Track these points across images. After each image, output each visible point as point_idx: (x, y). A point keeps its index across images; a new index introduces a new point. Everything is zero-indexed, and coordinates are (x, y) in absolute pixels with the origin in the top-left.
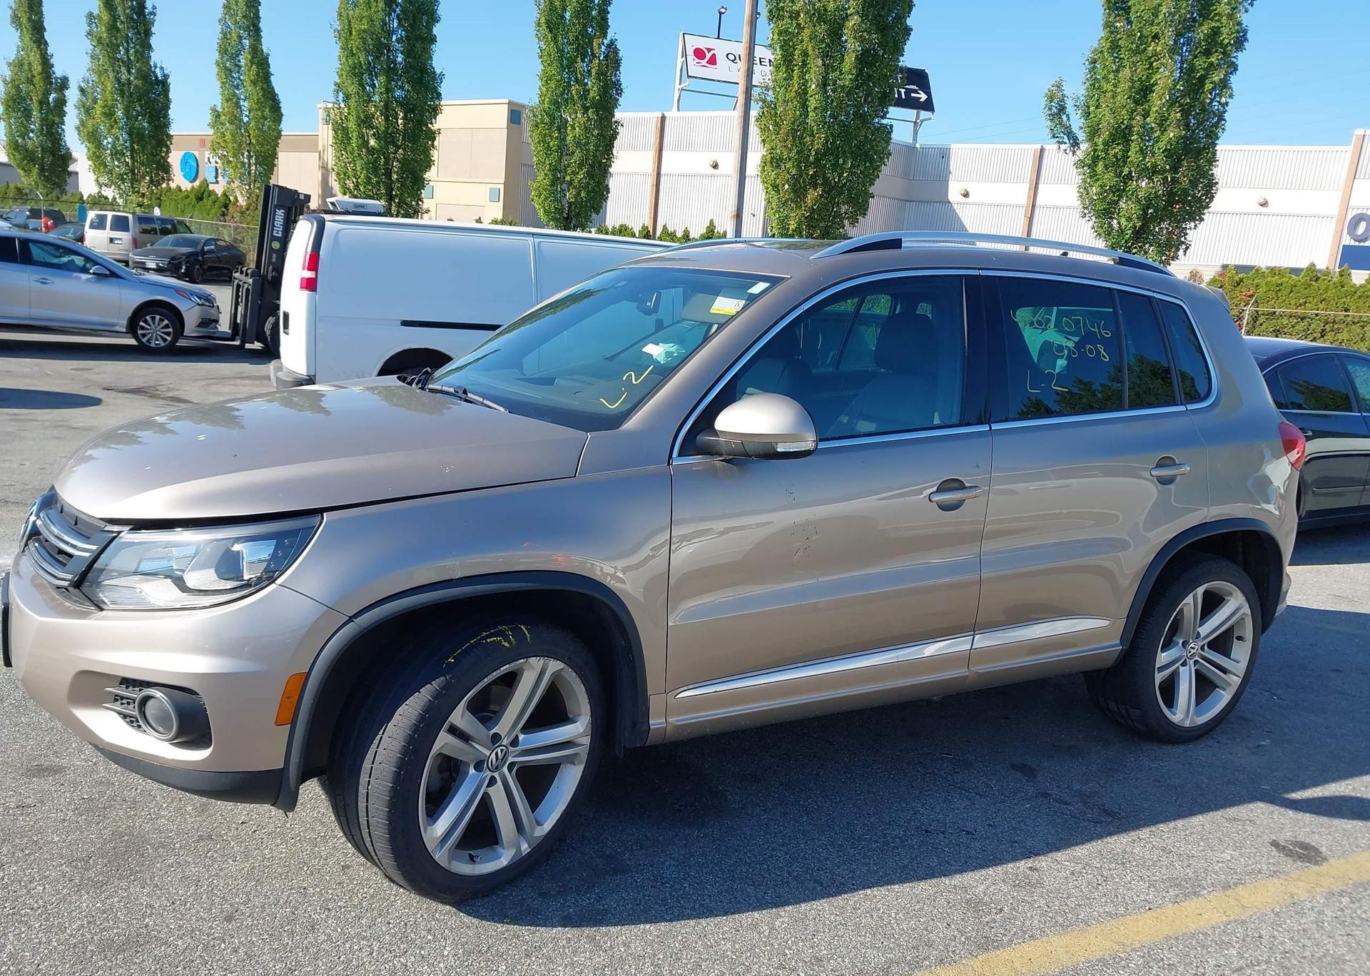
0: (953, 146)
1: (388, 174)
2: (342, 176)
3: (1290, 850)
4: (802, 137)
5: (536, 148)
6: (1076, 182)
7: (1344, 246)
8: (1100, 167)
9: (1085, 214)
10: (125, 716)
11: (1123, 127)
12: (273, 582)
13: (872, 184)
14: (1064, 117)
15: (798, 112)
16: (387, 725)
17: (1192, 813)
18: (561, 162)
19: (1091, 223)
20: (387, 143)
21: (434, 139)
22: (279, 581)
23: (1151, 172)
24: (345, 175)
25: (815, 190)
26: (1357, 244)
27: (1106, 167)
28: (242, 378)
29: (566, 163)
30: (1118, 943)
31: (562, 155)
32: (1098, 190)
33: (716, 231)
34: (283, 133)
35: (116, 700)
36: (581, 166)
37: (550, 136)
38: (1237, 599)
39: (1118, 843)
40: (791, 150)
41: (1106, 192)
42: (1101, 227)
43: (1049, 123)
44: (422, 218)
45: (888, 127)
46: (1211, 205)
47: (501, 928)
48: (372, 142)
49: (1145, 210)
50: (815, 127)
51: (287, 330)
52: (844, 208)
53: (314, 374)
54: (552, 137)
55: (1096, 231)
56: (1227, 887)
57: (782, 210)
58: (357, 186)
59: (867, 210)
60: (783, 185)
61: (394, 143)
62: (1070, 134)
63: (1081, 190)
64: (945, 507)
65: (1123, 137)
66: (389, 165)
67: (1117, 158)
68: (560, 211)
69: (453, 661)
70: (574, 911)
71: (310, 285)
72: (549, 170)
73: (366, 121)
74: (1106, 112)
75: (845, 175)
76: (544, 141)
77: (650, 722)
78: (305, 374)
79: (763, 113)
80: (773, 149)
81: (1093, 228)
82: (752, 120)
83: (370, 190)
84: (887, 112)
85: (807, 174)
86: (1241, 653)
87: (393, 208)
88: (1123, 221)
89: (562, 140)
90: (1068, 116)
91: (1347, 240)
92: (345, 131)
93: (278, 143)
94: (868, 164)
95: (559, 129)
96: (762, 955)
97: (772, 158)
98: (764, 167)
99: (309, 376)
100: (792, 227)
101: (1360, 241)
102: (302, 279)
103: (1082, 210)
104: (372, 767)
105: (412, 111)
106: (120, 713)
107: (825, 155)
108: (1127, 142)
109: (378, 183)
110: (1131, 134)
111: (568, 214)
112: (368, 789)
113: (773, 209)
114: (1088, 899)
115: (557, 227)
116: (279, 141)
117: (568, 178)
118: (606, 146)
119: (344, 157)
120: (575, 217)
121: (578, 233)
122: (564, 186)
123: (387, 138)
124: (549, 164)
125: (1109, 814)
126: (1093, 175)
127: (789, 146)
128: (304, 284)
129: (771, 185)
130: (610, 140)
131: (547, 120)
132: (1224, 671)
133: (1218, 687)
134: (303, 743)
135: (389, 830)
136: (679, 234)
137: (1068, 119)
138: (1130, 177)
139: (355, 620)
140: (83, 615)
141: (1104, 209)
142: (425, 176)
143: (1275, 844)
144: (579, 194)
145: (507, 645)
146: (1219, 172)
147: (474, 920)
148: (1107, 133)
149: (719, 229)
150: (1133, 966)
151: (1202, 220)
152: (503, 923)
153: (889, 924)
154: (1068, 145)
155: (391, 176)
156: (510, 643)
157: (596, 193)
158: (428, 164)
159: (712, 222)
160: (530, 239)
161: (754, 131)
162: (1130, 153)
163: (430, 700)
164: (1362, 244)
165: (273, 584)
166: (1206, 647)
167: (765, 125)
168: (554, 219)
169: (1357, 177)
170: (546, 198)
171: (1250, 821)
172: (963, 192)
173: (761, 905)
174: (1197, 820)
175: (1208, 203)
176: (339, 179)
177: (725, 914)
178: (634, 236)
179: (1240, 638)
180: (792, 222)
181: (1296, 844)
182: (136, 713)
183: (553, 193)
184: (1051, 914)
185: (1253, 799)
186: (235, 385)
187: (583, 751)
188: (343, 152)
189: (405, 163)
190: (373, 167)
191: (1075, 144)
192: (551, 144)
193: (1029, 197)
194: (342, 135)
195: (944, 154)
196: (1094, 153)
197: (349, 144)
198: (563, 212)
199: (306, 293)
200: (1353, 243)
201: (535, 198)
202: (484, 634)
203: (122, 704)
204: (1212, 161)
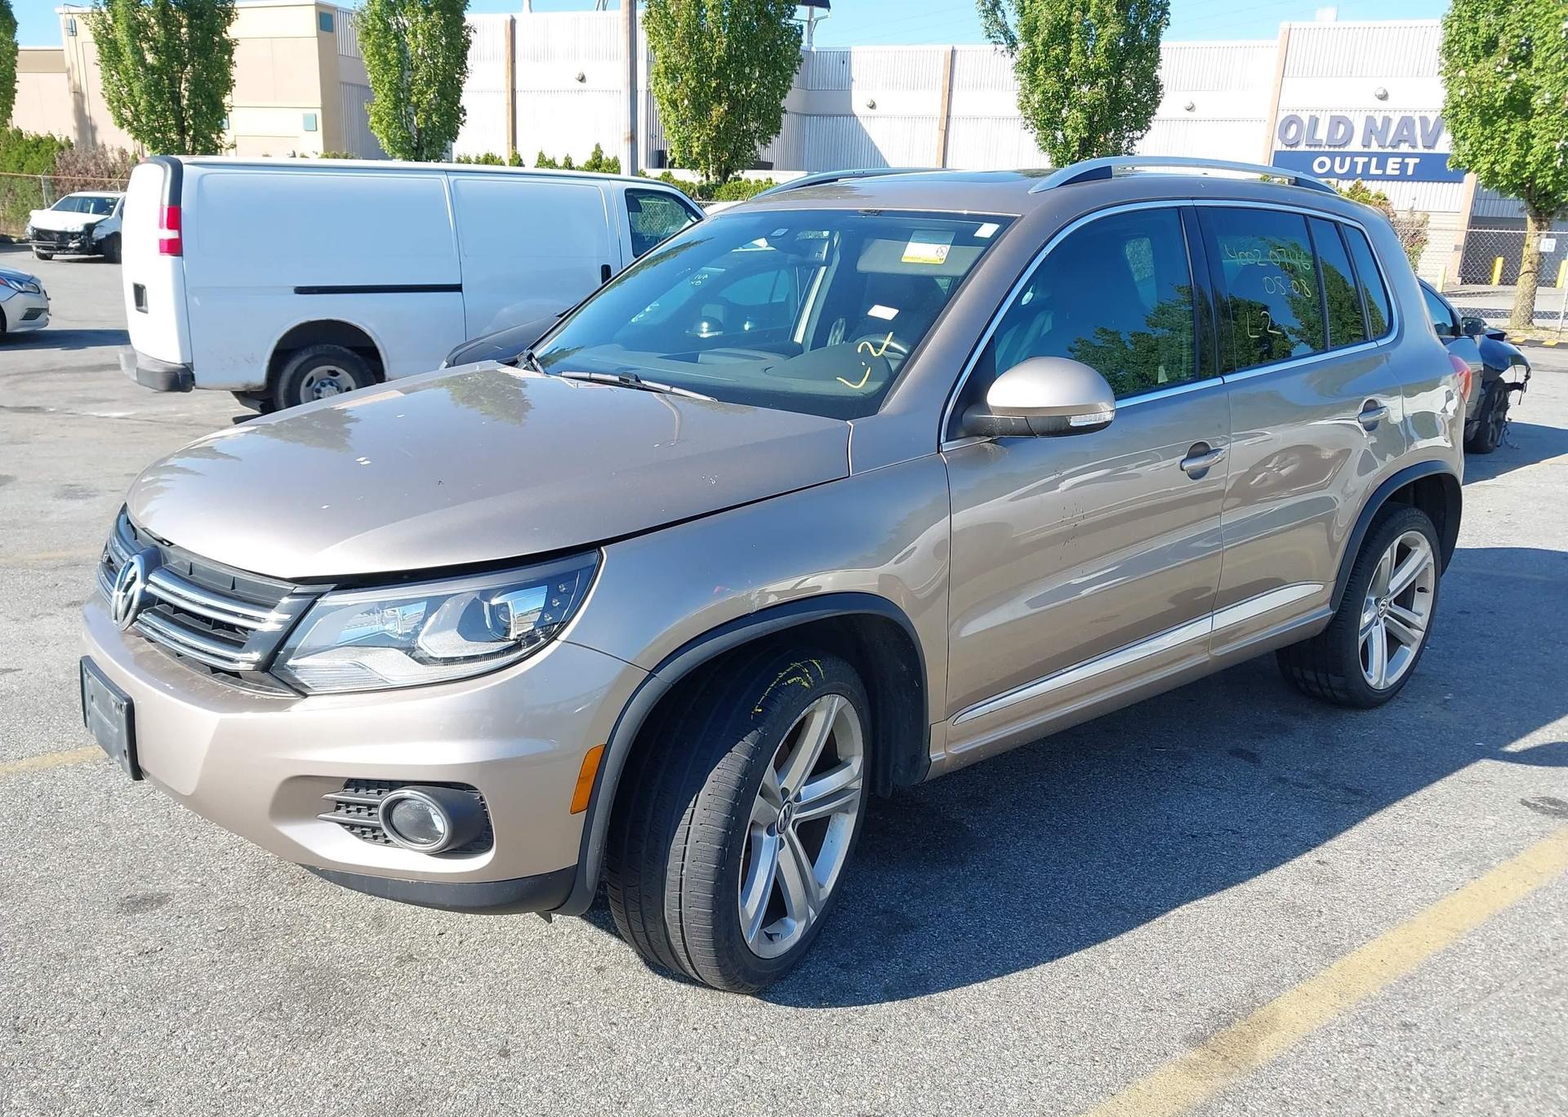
0: (854, 49)
1: (176, 98)
2: (115, 104)
3: (1542, 807)
4: (700, 42)
5: (370, 62)
6: (1016, 88)
7: (1276, 152)
8: (1041, 71)
9: (1027, 125)
10: (351, 827)
11: (1062, 24)
12: (555, 638)
13: (783, 96)
14: (999, 13)
15: (693, 12)
16: (698, 796)
17: (1431, 782)
18: (403, 79)
19: (1035, 134)
20: (170, 59)
21: (231, 53)
22: (563, 636)
23: (1092, 76)
24: (118, 101)
25: (721, 104)
26: (1288, 149)
27: (1047, 71)
28: (53, 371)
29: (410, 79)
30: (1452, 930)
31: (403, 71)
32: (1040, 97)
33: (604, 157)
34: (19, 47)
35: (338, 808)
36: (429, 83)
37: (386, 46)
38: (1424, 548)
39: (1382, 821)
40: (687, 58)
41: (1048, 99)
42: (1046, 139)
43: (983, 20)
44: (227, 155)
45: (798, 28)
46: (1157, 110)
47: (827, 1013)
48: (150, 58)
49: (1090, 118)
50: (715, 30)
51: (143, 308)
52: (753, 125)
53: (190, 361)
54: (388, 48)
55: (1040, 144)
56: (1511, 855)
57: (681, 130)
58: (136, 117)
59: (779, 128)
60: (683, 100)
61: (178, 57)
62: (1006, 33)
63: (1021, 98)
64: (1196, 475)
65: (1064, 36)
66: (176, 87)
67: (1058, 60)
68: (407, 140)
69: (760, 710)
70: (890, 981)
71: (173, 248)
72: (390, 89)
73: (137, 30)
74: (1043, 7)
75: (754, 86)
76: (381, 55)
77: (931, 756)
78: (181, 362)
79: (650, 13)
80: (666, 57)
81: (1036, 140)
82: (639, 21)
83: (154, 121)
84: (795, 10)
85: (710, 86)
86: (1423, 605)
87: (188, 144)
88: (1069, 132)
89: (402, 51)
90: (1003, 12)
91: (1279, 146)
92: (113, 44)
93: (16, 61)
94: (778, 73)
95: (396, 37)
96: (1119, 998)
97: (666, 68)
98: (656, 79)
99: (183, 364)
100: (696, 150)
101: (1291, 146)
102: (161, 241)
103: (1024, 120)
104: (685, 848)
105: (199, 16)
106: (343, 824)
107: (728, 63)
108: (1068, 42)
109: (164, 110)
110: (1070, 31)
111: (418, 143)
112: (681, 875)
113: (670, 129)
114: (1395, 887)
115: (405, 159)
116: (16, 58)
117: (414, 99)
118: (458, 58)
119: (115, 78)
120: (427, 146)
121: (432, 165)
122: (410, 109)
123: (170, 51)
124: (389, 82)
125: (1356, 792)
126: (1033, 79)
127: (686, 53)
128: (166, 247)
129: (667, 100)
130: (462, 51)
131: (380, 26)
132: (1408, 624)
133: (1402, 643)
134: (604, 831)
135: (713, 920)
136: (560, 162)
137: (1004, 16)
138: (1072, 82)
139: (656, 675)
140: (282, 705)
141: (1048, 119)
142: (224, 101)
143: (1524, 803)
144: (429, 117)
145: (806, 685)
146: (1163, 73)
147: (789, 1009)
148: (1046, 31)
149: (608, 154)
150: (1479, 951)
151: (1149, 128)
152: (822, 1007)
153: (1222, 944)
154: (1006, 45)
155: (179, 102)
156: (809, 683)
157: (450, 118)
158: (227, 85)
159: (598, 146)
160: (444, 177)
161: (642, 36)
162: (1072, 54)
163: (747, 761)
164: (1293, 149)
165: (556, 641)
166: (1393, 604)
167: (654, 28)
168: (402, 150)
169: (1285, 75)
170: (389, 125)
171: (1488, 782)
172: (869, 104)
173: (1082, 944)
174: (1440, 787)
175: (1154, 109)
176: (113, 108)
177: (1052, 959)
178: (502, 164)
179: (1422, 590)
180: (695, 144)
181: (1543, 800)
182: (380, 822)
183: (398, 118)
184: (1370, 909)
185: (1475, 758)
186: (51, 381)
187: (855, 797)
188: (113, 72)
189: (197, 86)
190: (155, 91)
191: (1013, 44)
192: (389, 56)
193: (943, 106)
194: (110, 52)
195: (844, 59)
196: (1033, 55)
197: (121, 61)
198: (411, 141)
199: (169, 259)
200: (1284, 148)
201: (375, 125)
202: (781, 675)
203: (348, 812)
204: (1155, 61)
